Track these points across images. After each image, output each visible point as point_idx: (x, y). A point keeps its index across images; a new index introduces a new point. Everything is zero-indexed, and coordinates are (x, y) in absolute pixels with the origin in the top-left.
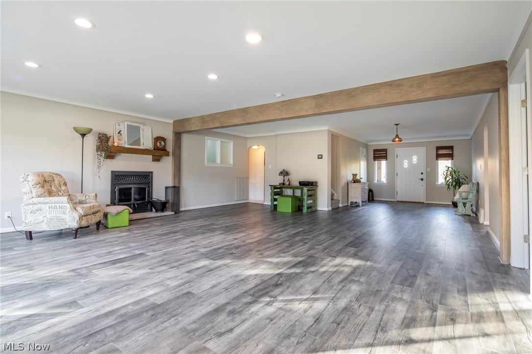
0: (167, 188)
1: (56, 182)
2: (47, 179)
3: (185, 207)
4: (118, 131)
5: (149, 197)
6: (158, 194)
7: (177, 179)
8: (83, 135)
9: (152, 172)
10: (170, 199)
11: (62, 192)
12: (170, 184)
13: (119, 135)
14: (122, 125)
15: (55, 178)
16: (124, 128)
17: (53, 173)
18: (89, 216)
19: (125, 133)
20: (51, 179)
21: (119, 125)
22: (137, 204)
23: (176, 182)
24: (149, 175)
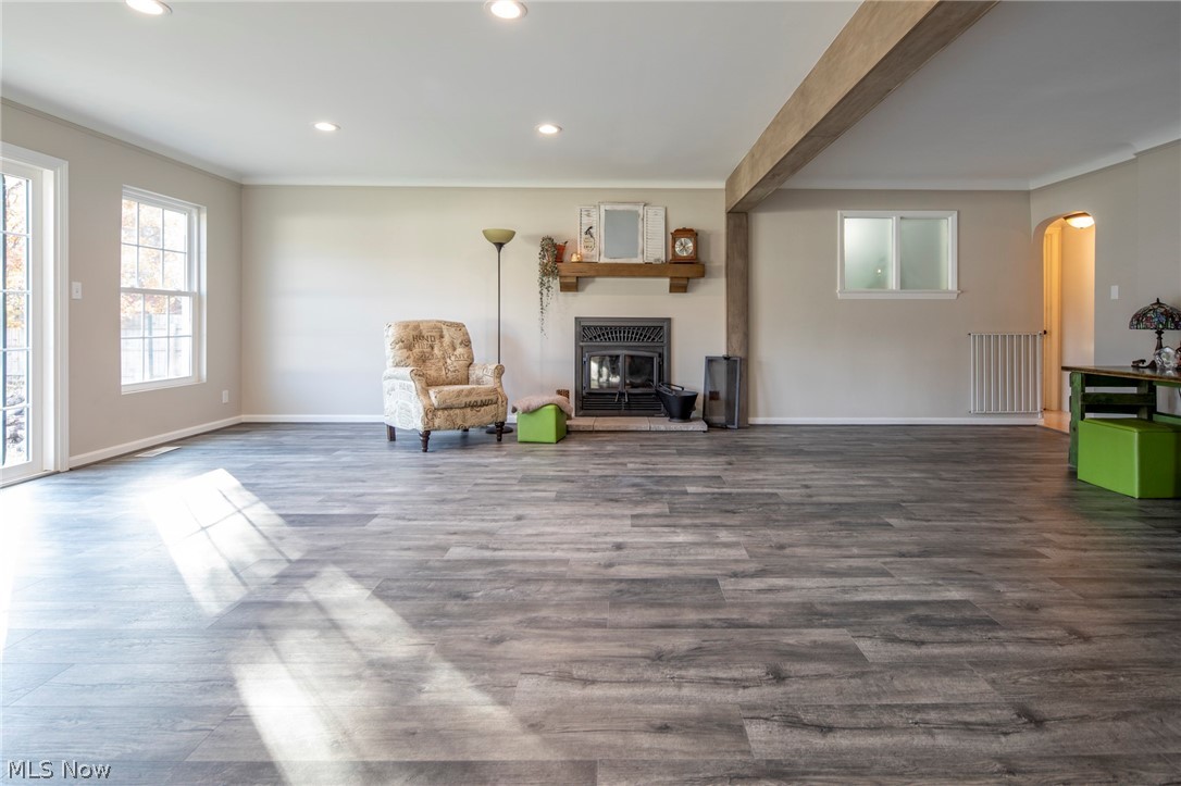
0: (710, 361)
1: (447, 340)
2: (425, 333)
3: (768, 415)
4: (585, 229)
5: (660, 379)
6: (688, 374)
7: (736, 338)
8: (500, 245)
9: (669, 320)
10: (722, 389)
11: (453, 358)
12: (720, 350)
13: (588, 236)
14: (594, 214)
15: (445, 332)
16: (597, 220)
17: (440, 322)
18: (458, 411)
19: (600, 232)
20: (434, 334)
21: (588, 215)
22: (629, 394)
23: (736, 345)
24: (661, 328)
